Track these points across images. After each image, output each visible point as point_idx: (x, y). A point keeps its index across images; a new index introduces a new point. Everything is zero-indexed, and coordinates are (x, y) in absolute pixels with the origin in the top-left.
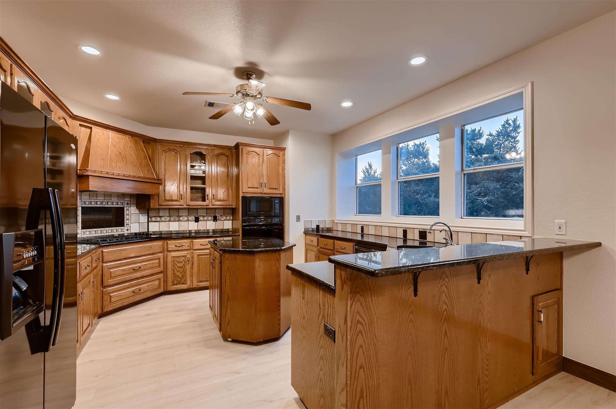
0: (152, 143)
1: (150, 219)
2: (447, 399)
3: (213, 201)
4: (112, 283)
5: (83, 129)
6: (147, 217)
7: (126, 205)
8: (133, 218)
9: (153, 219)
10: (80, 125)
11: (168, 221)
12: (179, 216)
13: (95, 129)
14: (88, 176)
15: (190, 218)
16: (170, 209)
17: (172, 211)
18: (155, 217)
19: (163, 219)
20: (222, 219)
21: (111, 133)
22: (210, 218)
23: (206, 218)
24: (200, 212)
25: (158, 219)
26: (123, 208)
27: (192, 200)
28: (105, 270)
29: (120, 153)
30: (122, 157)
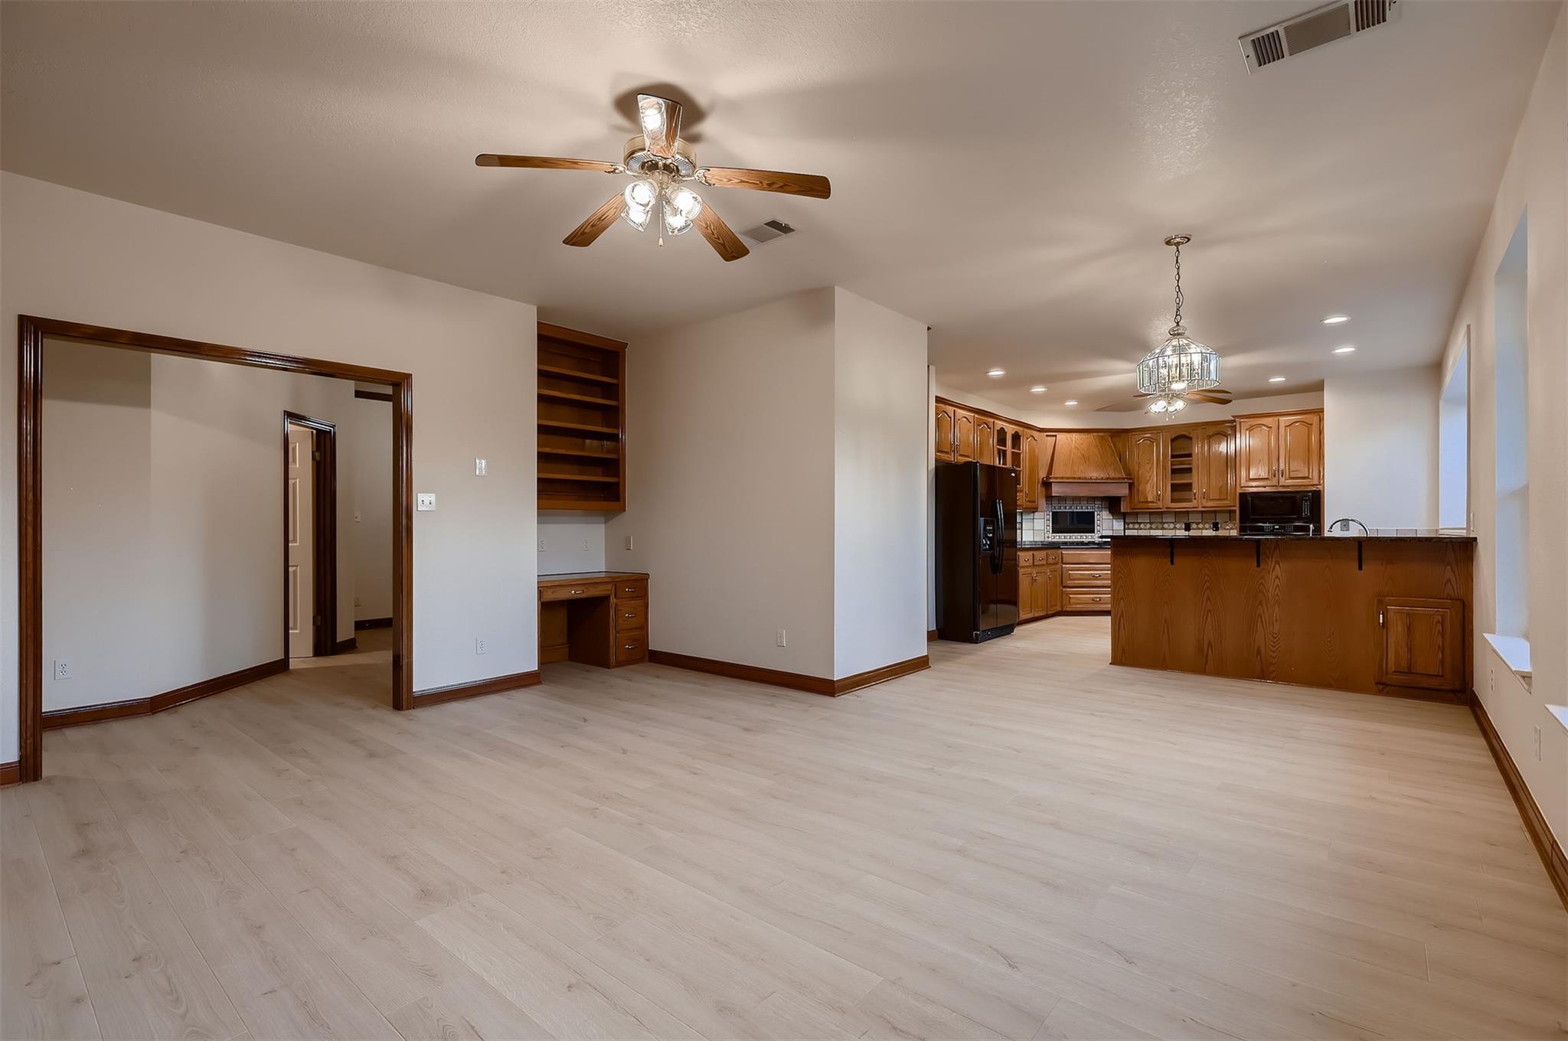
0: (1122, 435)
1: (1126, 526)
2: (1210, 650)
3: (1204, 501)
4: (1071, 585)
5: (1049, 438)
6: (1123, 524)
7: (1096, 509)
8: (1106, 524)
9: (1131, 526)
10: (1047, 436)
11: (1149, 529)
12: (1163, 523)
13: (1060, 436)
14: (1051, 483)
15: (1178, 526)
16: (1150, 513)
17: (1152, 516)
18: (1132, 523)
19: (1142, 526)
20: (1228, 527)
21: (1074, 435)
22: (1207, 526)
23: (1201, 526)
24: (1192, 518)
25: (1137, 526)
26: (1094, 513)
27: (1173, 501)
28: (1064, 572)
29: (1083, 455)
30: (1085, 458)
